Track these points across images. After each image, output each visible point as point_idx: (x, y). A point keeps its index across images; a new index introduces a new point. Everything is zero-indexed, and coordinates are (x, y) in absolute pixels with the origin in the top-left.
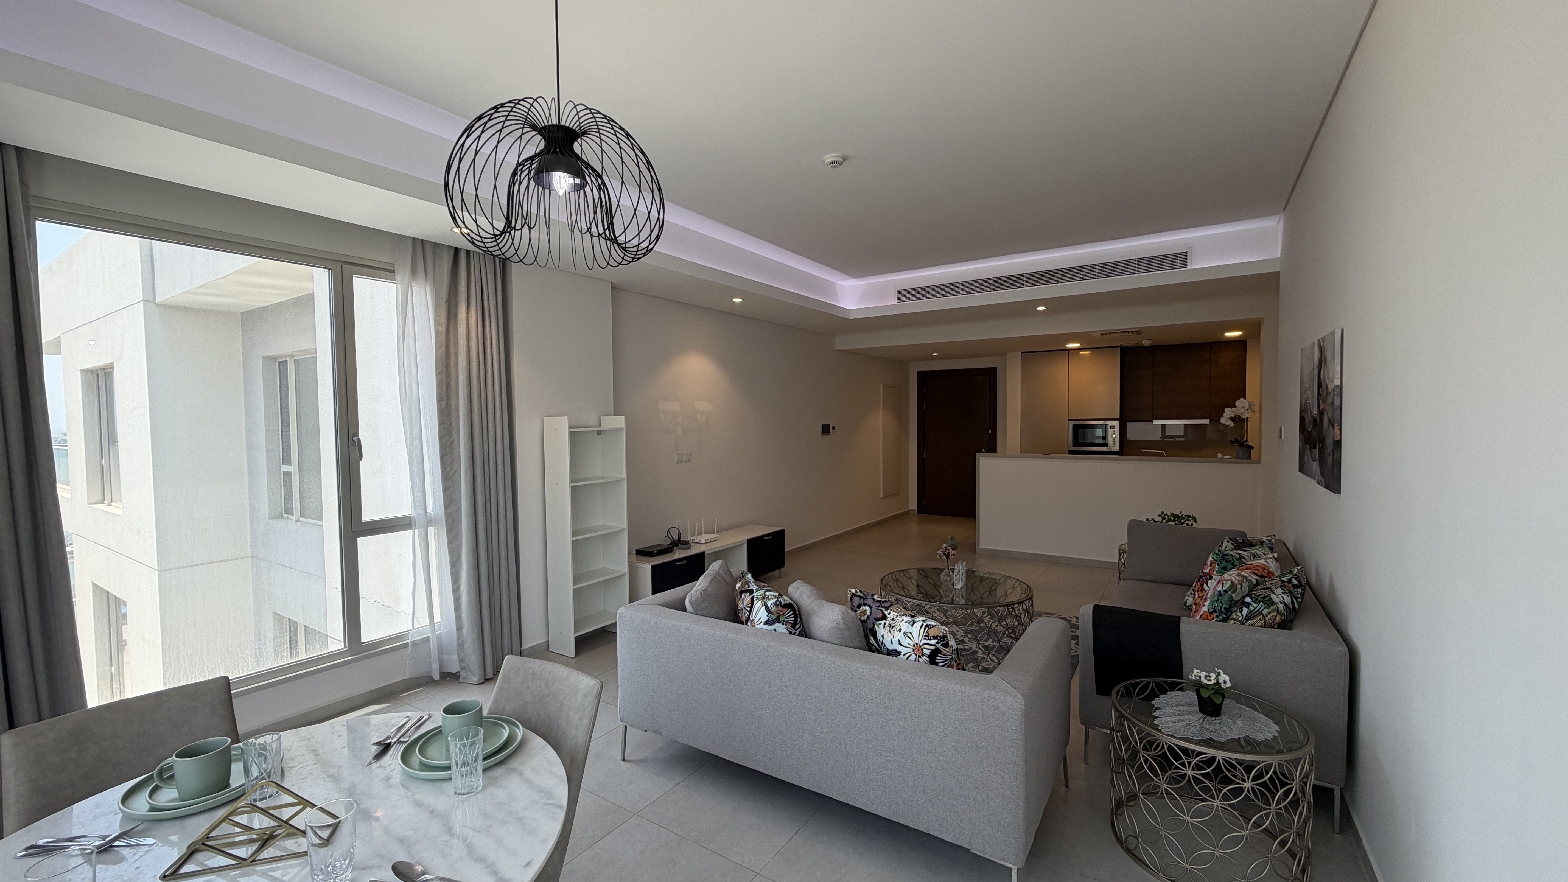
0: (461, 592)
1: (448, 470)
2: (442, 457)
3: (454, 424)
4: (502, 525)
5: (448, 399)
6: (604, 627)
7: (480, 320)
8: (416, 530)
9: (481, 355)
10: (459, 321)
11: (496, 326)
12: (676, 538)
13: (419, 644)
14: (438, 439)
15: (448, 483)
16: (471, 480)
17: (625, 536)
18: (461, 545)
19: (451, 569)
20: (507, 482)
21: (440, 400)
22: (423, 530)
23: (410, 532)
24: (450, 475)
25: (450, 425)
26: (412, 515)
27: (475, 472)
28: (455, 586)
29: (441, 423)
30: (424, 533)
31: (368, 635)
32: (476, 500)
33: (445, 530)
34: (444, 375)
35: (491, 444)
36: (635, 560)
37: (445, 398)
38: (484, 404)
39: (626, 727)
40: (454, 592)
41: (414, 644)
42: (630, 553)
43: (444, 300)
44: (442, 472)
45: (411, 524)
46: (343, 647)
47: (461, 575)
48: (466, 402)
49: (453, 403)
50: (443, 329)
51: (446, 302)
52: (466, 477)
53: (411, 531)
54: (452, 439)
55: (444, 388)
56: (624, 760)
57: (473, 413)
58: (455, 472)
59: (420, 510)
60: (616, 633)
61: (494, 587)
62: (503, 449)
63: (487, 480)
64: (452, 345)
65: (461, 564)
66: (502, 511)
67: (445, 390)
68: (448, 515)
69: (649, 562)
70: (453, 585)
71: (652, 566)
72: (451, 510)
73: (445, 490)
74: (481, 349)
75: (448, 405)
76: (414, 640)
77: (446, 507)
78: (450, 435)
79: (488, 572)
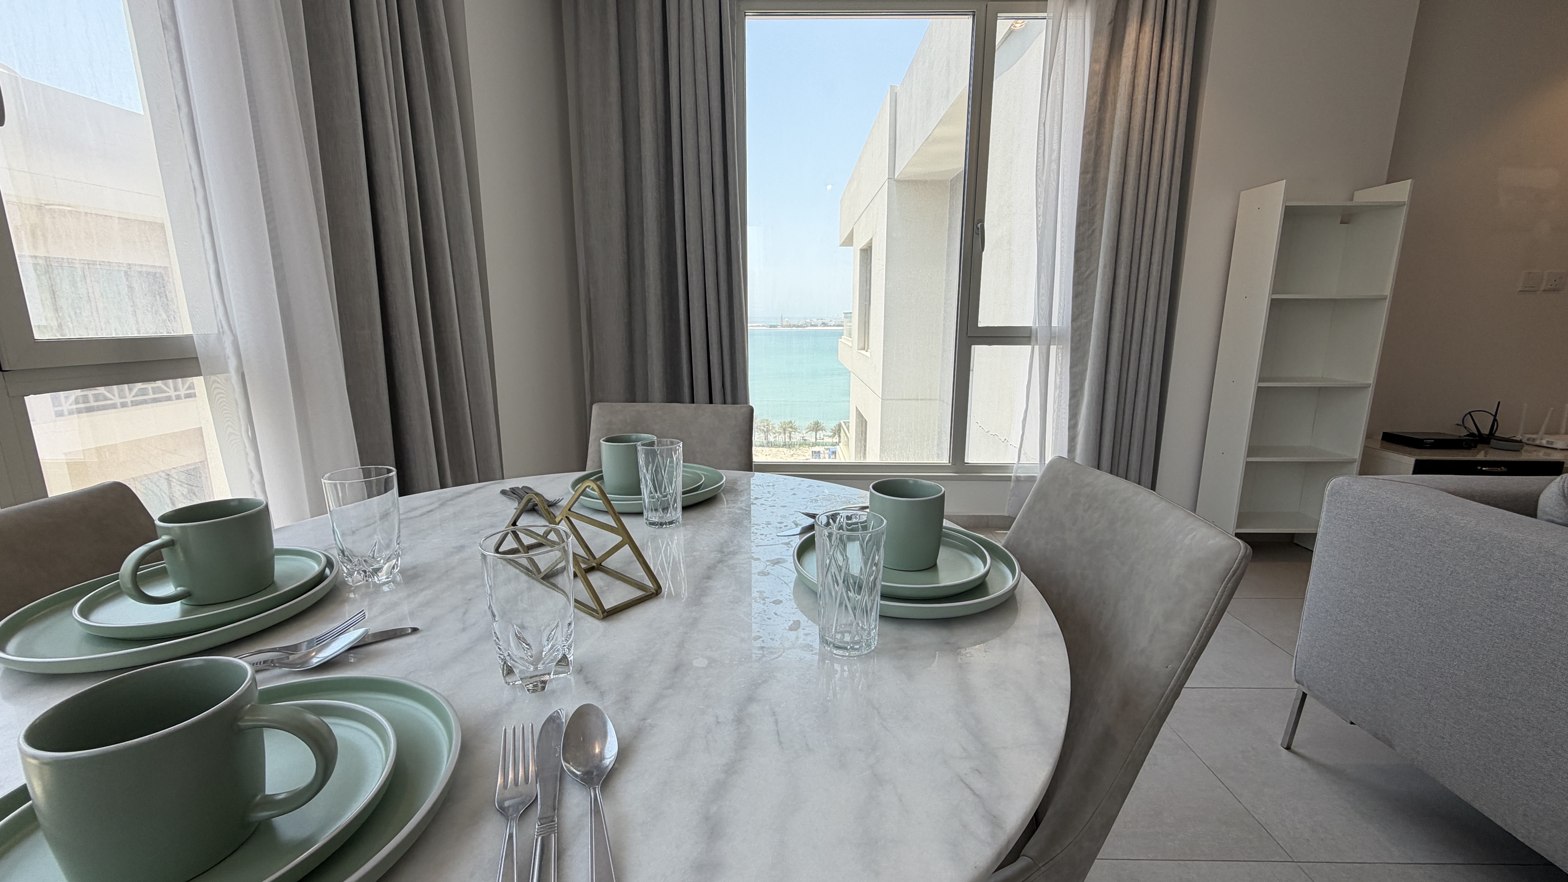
0: (1078, 429)
1: (1083, 269)
2: (1077, 251)
3: (1098, 207)
4: (1146, 350)
5: (1095, 172)
6: (1292, 535)
7: (1157, 39)
8: (1037, 348)
9: (1151, 96)
10: (1125, 48)
11: (1182, 46)
12: (1486, 431)
13: (1022, 481)
14: (1075, 227)
15: (1081, 287)
16: (1111, 281)
17: (1366, 401)
18: (1086, 369)
19: (1070, 400)
20: (1162, 290)
21: (1083, 172)
22: (1044, 348)
23: (1027, 348)
24: (1085, 276)
25: (1093, 208)
26: (1034, 328)
27: (1117, 270)
28: (1072, 422)
29: (1082, 204)
30: (1044, 351)
31: (973, 457)
32: (1114, 310)
33: (1069, 349)
34: (1094, 136)
35: (1148, 232)
36: (1378, 447)
37: (1091, 169)
38: (1144, 172)
39: (1304, 695)
40: (1069, 428)
41: (1018, 479)
42: (1369, 436)
43: (1107, 21)
44: (1075, 271)
45: (1030, 337)
46: (948, 462)
47: (1081, 408)
48: (1118, 170)
49: (1102, 175)
50: (1100, 67)
51: (1110, 23)
52: (1104, 275)
53: (1029, 347)
54: (1094, 227)
55: (1092, 155)
56: (1288, 748)
57: (1126, 186)
58: (1092, 273)
59: (1044, 323)
60: (1313, 551)
61: (1122, 434)
62: (1165, 241)
63: (1133, 284)
64: (1111, 92)
65: (1082, 394)
66: (1149, 331)
67: (1093, 158)
68: (1074, 330)
69: (1410, 454)
70: (1070, 420)
71: (1416, 461)
72: (1079, 324)
73: (1076, 295)
74: (1152, 86)
75: (1094, 180)
76: (1018, 475)
77: (1074, 319)
78: (1092, 222)
79: (1117, 410)
